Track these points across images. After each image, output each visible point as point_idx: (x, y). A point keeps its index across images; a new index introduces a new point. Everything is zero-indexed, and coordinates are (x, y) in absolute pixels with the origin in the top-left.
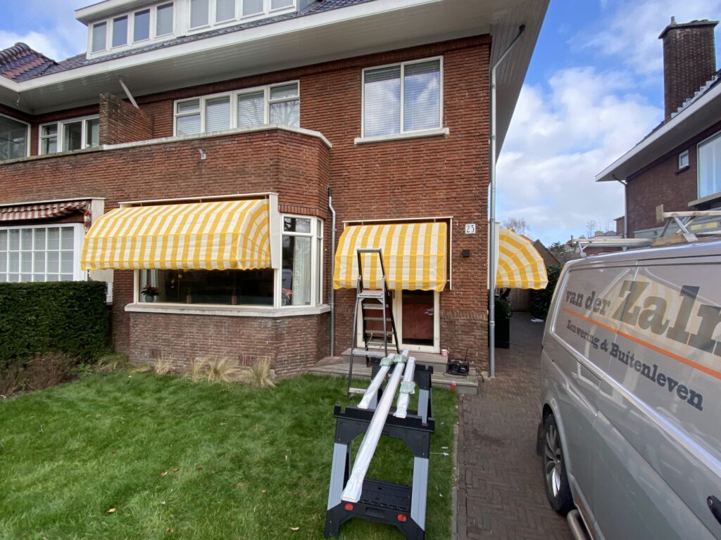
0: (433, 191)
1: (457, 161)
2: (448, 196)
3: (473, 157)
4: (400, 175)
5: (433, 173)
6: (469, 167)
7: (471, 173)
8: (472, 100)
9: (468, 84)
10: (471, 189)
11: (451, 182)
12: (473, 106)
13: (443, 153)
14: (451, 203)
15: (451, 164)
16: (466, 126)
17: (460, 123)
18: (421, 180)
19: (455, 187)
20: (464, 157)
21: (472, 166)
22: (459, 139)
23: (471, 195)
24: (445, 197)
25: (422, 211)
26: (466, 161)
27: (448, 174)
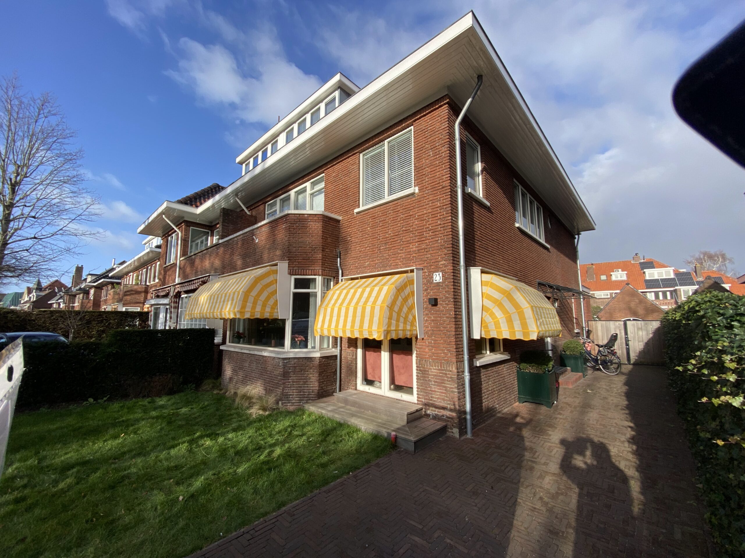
0: (407, 245)
1: (425, 215)
2: (419, 248)
3: (438, 209)
4: (384, 234)
5: (407, 229)
6: (435, 219)
7: (437, 224)
8: (435, 157)
9: (431, 144)
10: (437, 239)
11: (421, 235)
12: (437, 162)
13: (414, 210)
14: (422, 254)
15: (421, 219)
16: (431, 182)
17: (427, 180)
18: (398, 236)
19: (424, 239)
20: (430, 211)
21: (437, 218)
22: (426, 195)
23: (436, 245)
24: (417, 249)
25: (400, 263)
26: (432, 213)
27: (419, 228)
